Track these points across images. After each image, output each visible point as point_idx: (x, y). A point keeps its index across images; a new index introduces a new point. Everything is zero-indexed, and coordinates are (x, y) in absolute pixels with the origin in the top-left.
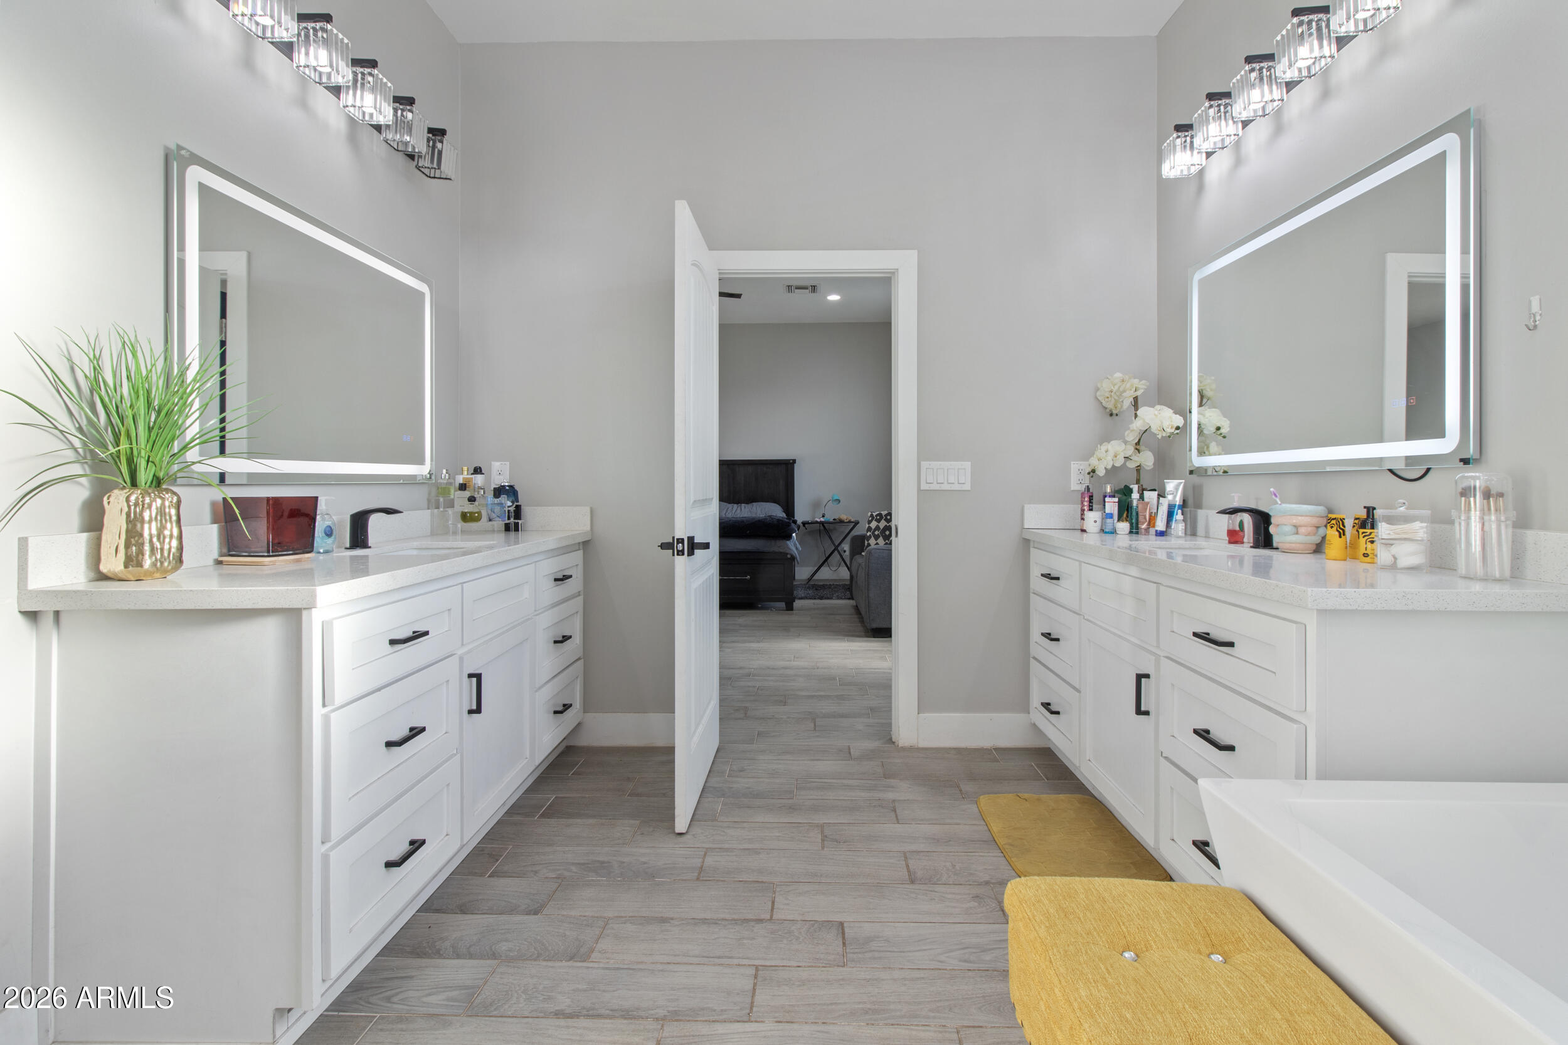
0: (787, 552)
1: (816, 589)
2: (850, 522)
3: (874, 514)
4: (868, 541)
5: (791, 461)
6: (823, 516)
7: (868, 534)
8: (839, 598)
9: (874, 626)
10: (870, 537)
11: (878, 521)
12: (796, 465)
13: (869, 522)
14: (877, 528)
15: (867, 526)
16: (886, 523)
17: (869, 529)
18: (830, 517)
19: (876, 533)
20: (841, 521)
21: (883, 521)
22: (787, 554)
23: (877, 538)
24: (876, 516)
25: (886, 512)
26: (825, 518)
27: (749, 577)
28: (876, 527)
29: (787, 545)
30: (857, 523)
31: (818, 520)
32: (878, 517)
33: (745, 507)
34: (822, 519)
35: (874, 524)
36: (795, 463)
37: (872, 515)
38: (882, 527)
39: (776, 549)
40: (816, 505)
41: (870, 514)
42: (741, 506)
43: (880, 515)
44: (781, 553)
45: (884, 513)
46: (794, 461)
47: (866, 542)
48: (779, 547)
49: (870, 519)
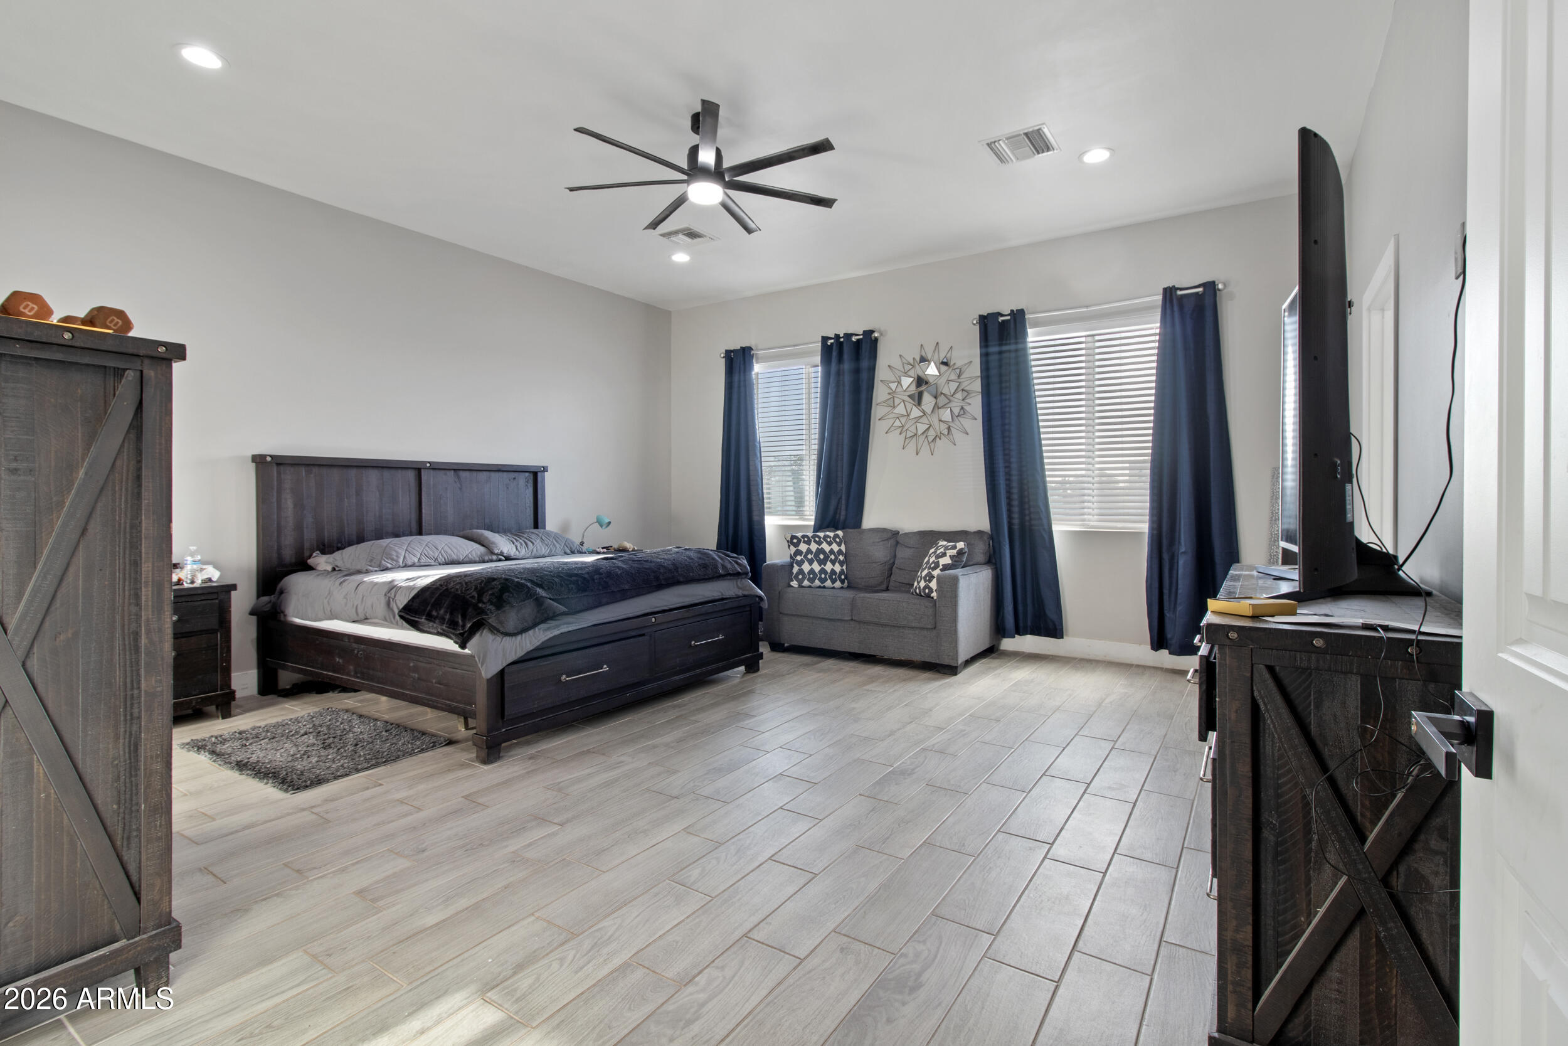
5: (542, 469)
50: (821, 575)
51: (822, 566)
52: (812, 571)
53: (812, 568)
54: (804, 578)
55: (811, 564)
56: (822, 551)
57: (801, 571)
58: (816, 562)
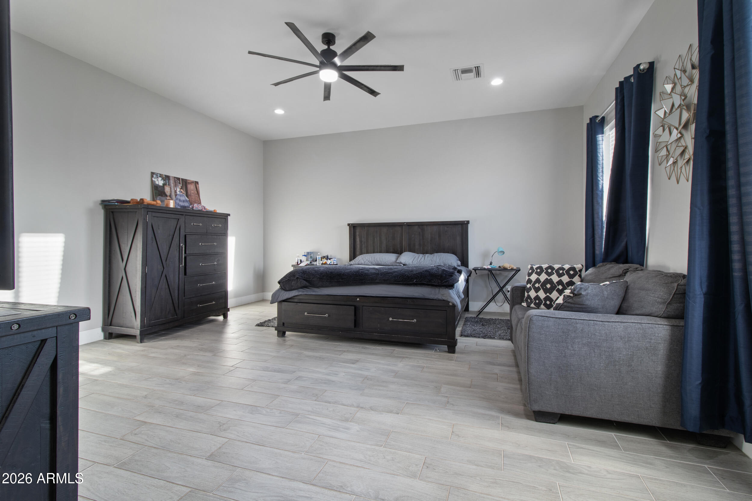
0: (449, 300)
1: (483, 325)
2: (512, 269)
3: (535, 267)
4: (528, 292)
5: (466, 222)
6: (491, 264)
7: (528, 286)
8: (501, 338)
9: (536, 408)
10: (530, 289)
11: (539, 274)
12: (469, 226)
13: (530, 275)
14: (538, 281)
15: (527, 278)
16: (546, 277)
17: (529, 281)
18: (496, 265)
19: (537, 285)
20: (505, 269)
21: (543, 274)
22: (449, 302)
23: (537, 290)
24: (537, 268)
25: (547, 266)
26: (492, 265)
27: (415, 320)
28: (536, 279)
29: (449, 294)
30: (518, 270)
31: (486, 267)
32: (538, 270)
33: (428, 257)
34: (489, 267)
35: (534, 277)
36: (469, 223)
37: (532, 268)
38: (542, 280)
39: (440, 297)
40: (485, 255)
41: (529, 266)
42: (425, 256)
43: (540, 268)
44: (444, 300)
45: (545, 266)
46: (468, 222)
47: (526, 294)
48: (442, 295)
49: (530, 271)
50: (545, 302)
51: (548, 294)
52: (537, 297)
53: (537, 295)
54: (531, 302)
55: (537, 292)
56: (550, 281)
57: (529, 297)
58: (542, 291)
